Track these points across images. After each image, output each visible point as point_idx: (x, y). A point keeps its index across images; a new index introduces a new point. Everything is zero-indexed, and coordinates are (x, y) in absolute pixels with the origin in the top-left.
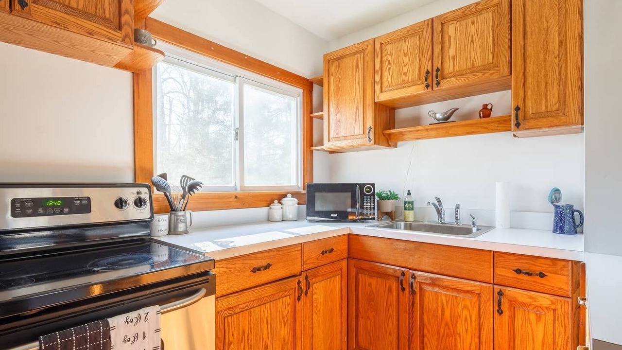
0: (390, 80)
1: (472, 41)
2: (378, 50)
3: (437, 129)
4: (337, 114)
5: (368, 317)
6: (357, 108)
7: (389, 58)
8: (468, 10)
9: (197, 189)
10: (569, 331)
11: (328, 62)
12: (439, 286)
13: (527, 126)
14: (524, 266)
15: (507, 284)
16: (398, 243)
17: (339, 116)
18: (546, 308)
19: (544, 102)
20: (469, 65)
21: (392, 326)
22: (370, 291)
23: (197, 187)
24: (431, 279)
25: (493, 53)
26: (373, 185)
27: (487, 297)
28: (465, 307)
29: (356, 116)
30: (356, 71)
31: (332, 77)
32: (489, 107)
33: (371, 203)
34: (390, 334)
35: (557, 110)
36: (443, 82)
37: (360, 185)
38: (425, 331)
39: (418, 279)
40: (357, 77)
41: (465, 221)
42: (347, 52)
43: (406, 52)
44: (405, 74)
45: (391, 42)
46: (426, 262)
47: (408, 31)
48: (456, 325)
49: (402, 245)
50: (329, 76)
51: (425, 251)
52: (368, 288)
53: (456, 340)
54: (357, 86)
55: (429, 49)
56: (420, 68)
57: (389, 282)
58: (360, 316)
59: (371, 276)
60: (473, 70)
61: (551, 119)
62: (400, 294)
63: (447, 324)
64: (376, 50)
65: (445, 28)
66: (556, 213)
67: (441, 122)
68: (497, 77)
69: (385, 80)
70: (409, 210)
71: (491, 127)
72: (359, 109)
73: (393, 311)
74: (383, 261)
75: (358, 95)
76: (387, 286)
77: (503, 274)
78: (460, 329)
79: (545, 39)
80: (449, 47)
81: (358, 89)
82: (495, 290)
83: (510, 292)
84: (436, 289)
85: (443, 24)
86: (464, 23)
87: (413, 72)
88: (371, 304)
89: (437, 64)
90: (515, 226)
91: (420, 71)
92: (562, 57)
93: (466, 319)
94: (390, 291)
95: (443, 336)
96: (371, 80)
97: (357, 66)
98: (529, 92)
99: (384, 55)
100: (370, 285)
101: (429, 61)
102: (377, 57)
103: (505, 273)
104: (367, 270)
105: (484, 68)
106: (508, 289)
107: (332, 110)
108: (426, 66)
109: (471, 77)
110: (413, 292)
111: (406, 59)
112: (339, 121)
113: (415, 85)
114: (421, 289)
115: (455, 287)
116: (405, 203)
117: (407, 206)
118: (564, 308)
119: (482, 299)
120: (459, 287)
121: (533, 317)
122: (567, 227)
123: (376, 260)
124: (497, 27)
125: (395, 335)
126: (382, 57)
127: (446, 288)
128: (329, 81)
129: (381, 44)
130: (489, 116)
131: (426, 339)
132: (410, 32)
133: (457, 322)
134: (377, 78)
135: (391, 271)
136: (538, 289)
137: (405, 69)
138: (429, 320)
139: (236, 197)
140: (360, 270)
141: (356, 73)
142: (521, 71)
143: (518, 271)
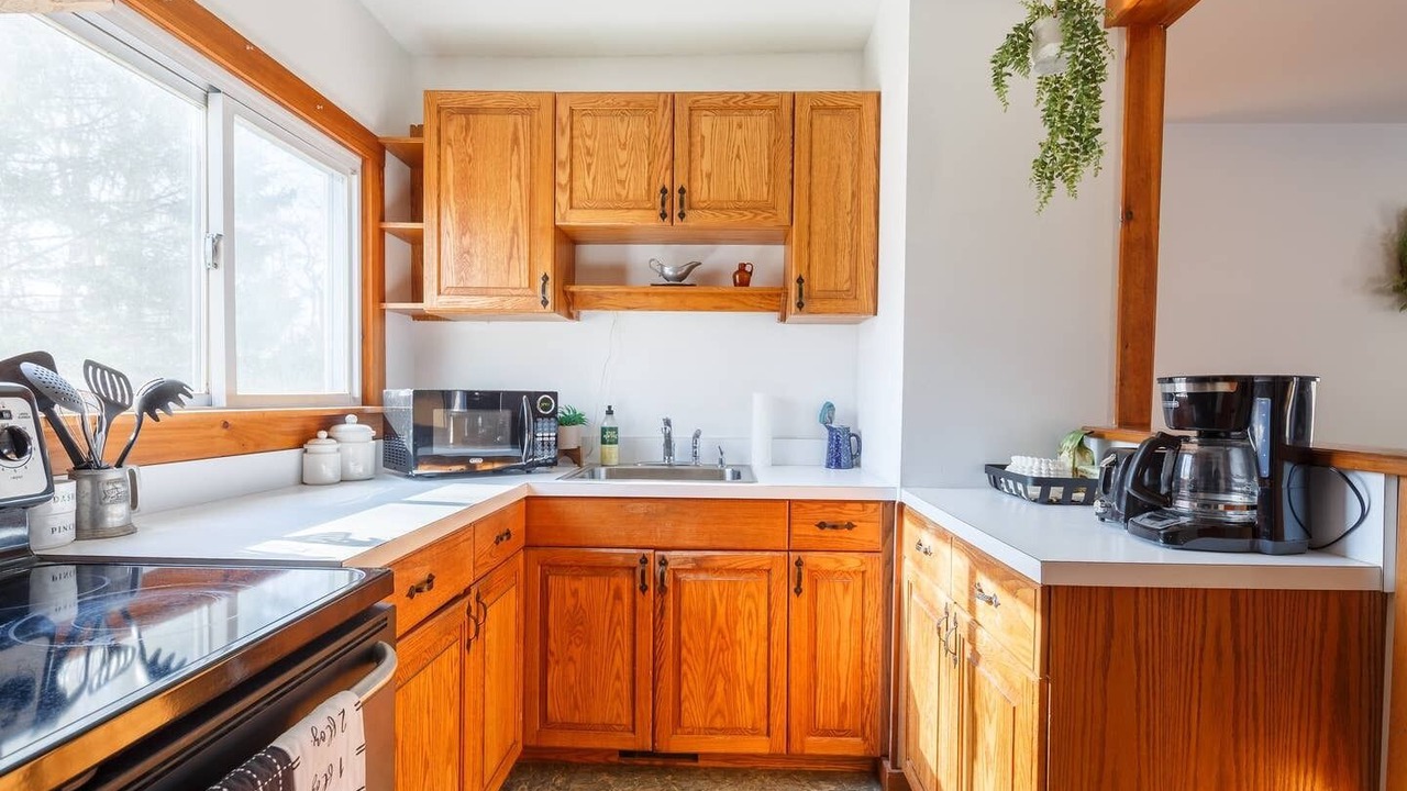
0: (589, 186)
1: (738, 156)
2: (564, 120)
3: (664, 294)
4: (464, 234)
5: (571, 659)
6: (515, 230)
7: (589, 143)
8: (734, 100)
9: (180, 402)
10: (879, 598)
11: (439, 112)
12: (707, 570)
13: (813, 309)
14: (828, 516)
15: (806, 546)
16: (632, 505)
17: (466, 241)
18: (854, 572)
19: (833, 276)
20: (733, 196)
21: (621, 661)
22: (575, 607)
23: (180, 396)
24: (695, 560)
25: (768, 184)
26: (554, 395)
27: (779, 572)
28: (750, 596)
29: (511, 249)
30: (513, 150)
31: (449, 149)
32: (748, 269)
33: (550, 432)
34: (618, 677)
35: (848, 291)
36: (690, 214)
37: (528, 394)
38: (684, 652)
39: (672, 565)
40: (515, 163)
41: (707, 459)
42: (490, 103)
43: (623, 142)
44: (621, 182)
45: (594, 113)
46: (688, 532)
47: (628, 103)
48: (735, 628)
49: (641, 508)
50: (439, 143)
51: (684, 514)
52: (570, 602)
53: (734, 653)
54: (515, 183)
55: (666, 148)
56: (650, 178)
57: (614, 581)
58: (551, 660)
59: (577, 577)
60: (739, 206)
61: (841, 302)
62: (638, 600)
63: (720, 631)
64: (561, 119)
65: (695, 118)
66: (831, 439)
67: (671, 282)
68: (773, 224)
69: (577, 184)
70: (610, 443)
71: (750, 303)
72: (520, 232)
73: (623, 635)
74: (603, 542)
75: (516, 203)
76: (612, 587)
77: (803, 533)
78: (741, 633)
79: (836, 182)
80: (702, 156)
81: (516, 190)
82: (791, 560)
83: (811, 559)
84: (702, 576)
85: (691, 110)
86: (726, 120)
87: (637, 184)
88: (578, 631)
89: (680, 181)
90: (777, 463)
91: (649, 185)
92: (856, 213)
93: (750, 615)
94: (618, 596)
95: (714, 652)
96: (549, 178)
97: (516, 141)
98: (816, 258)
99: (576, 133)
100: (575, 593)
101: (666, 169)
102: (563, 133)
103: (805, 531)
104: (566, 566)
105: (756, 208)
106: (809, 554)
107: (449, 223)
108: (661, 178)
109: (735, 215)
110: (662, 590)
111: (623, 156)
112: (468, 252)
113: (639, 209)
114: (676, 581)
115: (734, 565)
116: (604, 430)
117: (607, 436)
118: (875, 566)
119: (774, 578)
120: (739, 564)
121: (839, 587)
122: (844, 460)
123: (589, 542)
124: (774, 144)
125: (626, 677)
126: (572, 138)
127: (718, 570)
128: (439, 156)
129: (572, 110)
130: (747, 285)
131: (684, 668)
132: (632, 104)
133: (736, 623)
134: (563, 177)
135: (621, 559)
136: (844, 547)
137: (622, 174)
138: (690, 634)
139: (226, 425)
140: (549, 568)
141: (512, 155)
142: (806, 223)
143: (822, 526)
